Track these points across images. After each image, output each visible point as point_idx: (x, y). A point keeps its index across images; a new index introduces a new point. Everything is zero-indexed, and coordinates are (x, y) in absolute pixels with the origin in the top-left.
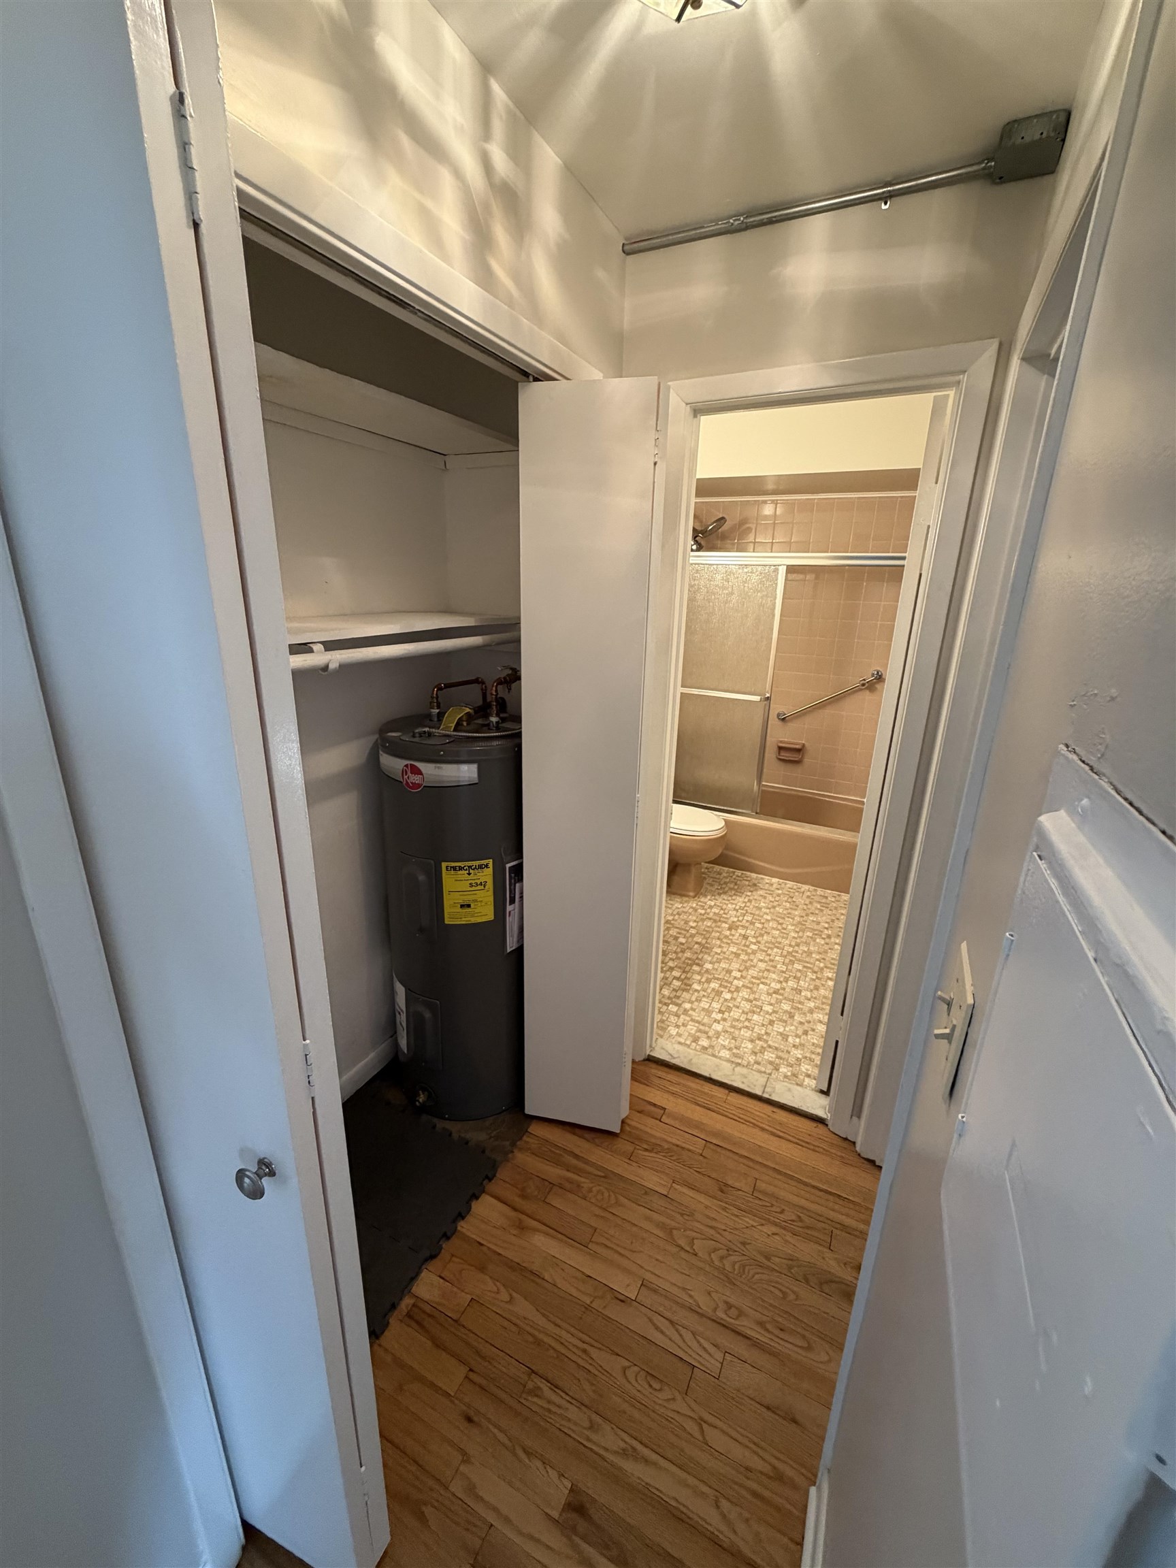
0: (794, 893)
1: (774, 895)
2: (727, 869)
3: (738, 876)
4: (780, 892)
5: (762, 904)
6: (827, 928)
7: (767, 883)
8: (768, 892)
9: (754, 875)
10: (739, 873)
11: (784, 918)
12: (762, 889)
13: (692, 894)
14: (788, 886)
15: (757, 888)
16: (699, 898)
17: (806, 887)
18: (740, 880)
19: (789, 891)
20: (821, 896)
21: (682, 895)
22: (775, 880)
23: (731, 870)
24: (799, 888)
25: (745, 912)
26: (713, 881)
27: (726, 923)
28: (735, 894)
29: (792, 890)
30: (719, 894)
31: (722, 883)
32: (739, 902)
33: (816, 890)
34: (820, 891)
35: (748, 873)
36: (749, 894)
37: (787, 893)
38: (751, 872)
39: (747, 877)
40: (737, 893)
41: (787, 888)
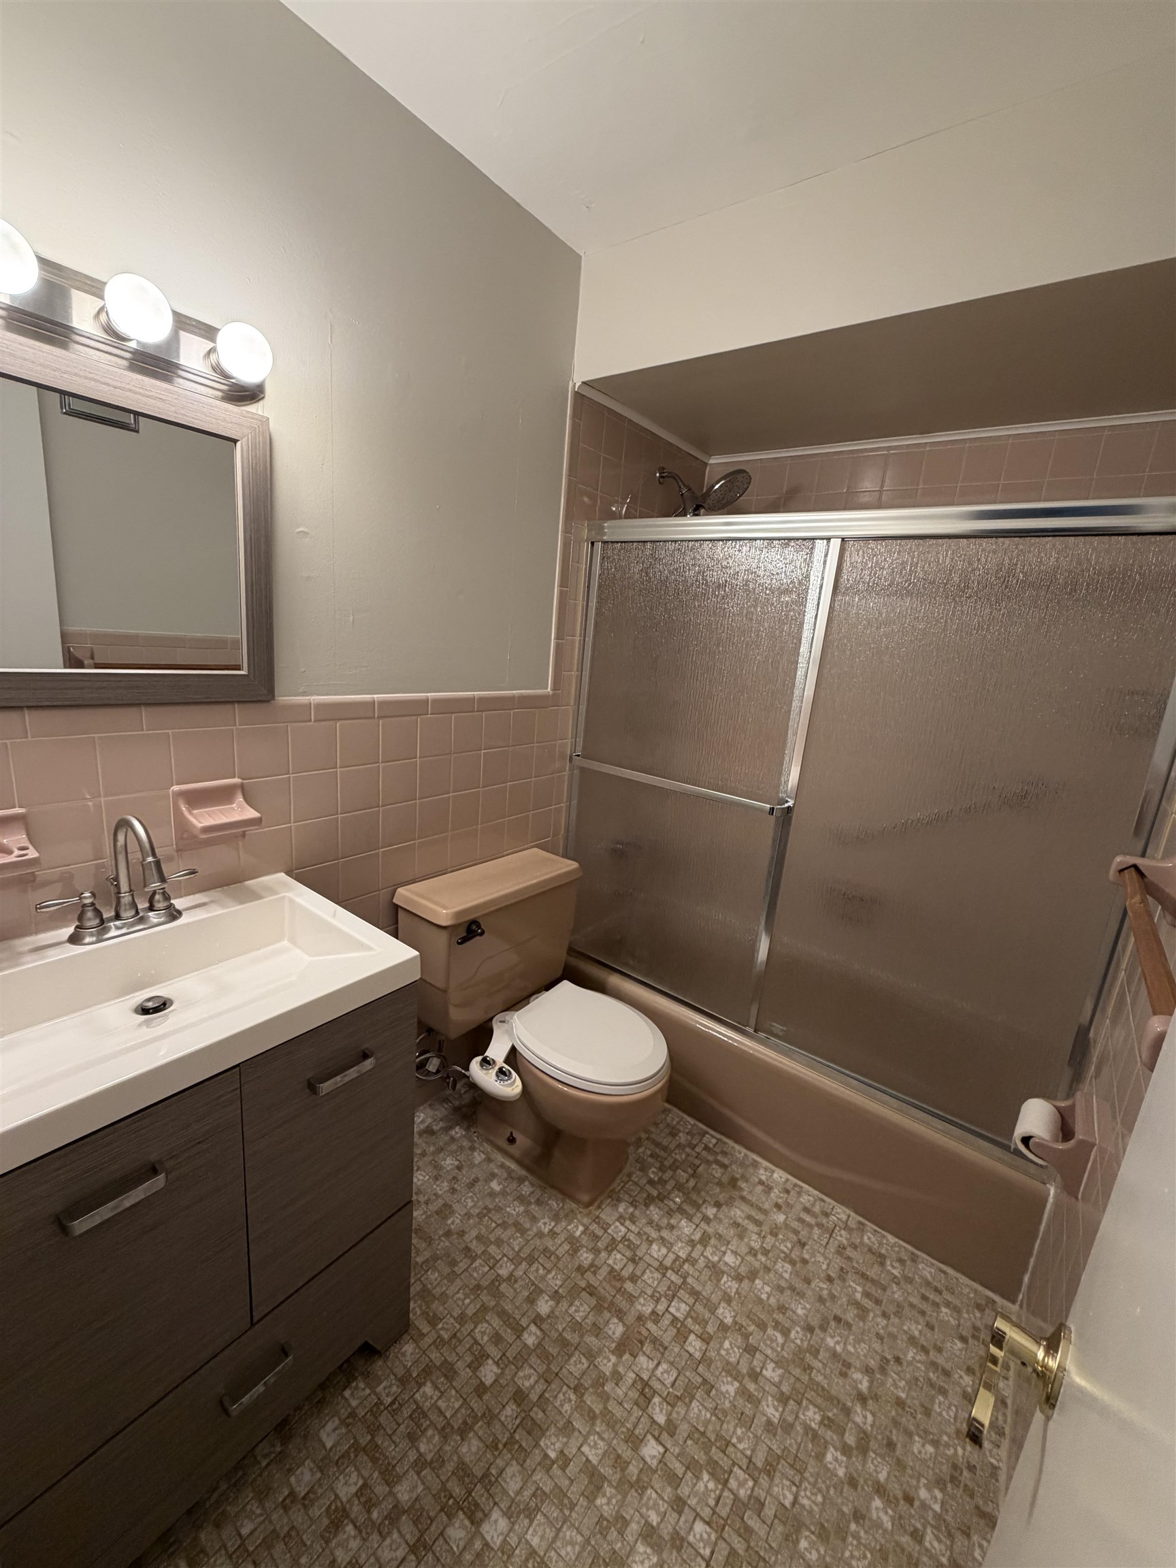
0: (810, 1226)
1: (766, 1228)
2: (692, 1121)
3: (706, 1148)
4: (781, 1218)
5: (729, 1259)
6: (862, 1399)
7: (761, 1182)
8: (753, 1213)
9: (740, 1151)
10: (712, 1137)
11: (762, 1326)
12: (743, 1198)
13: (585, 1198)
14: (805, 1199)
15: (736, 1194)
16: (599, 1207)
17: (841, 1213)
18: (708, 1163)
19: (801, 1220)
20: (870, 1250)
21: (567, 1195)
22: (779, 1175)
23: (701, 1125)
24: (827, 1215)
25: (679, 1281)
26: (652, 1156)
27: (620, 1314)
28: (680, 1209)
29: (808, 1218)
30: (649, 1201)
31: (667, 1163)
32: (679, 1238)
33: (861, 1228)
34: (871, 1236)
35: (730, 1143)
36: (711, 1212)
37: (795, 1225)
38: (736, 1142)
39: (725, 1153)
40: (686, 1207)
41: (798, 1207)
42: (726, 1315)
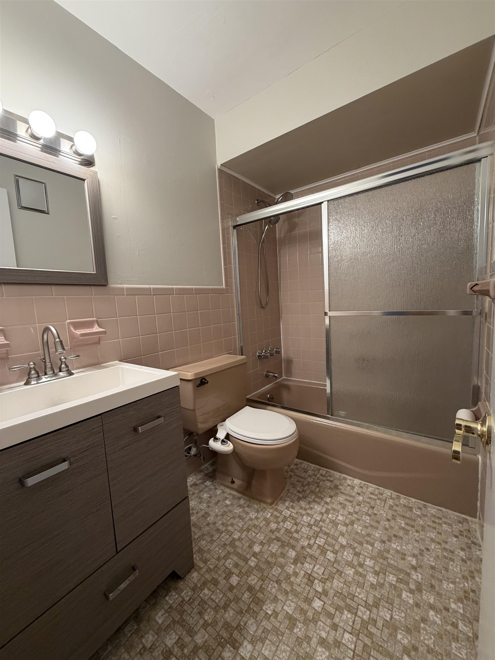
0: (375, 500)
1: (354, 503)
2: (314, 466)
3: (322, 475)
4: (361, 498)
5: (340, 518)
6: (414, 568)
7: (349, 485)
8: (348, 498)
9: (337, 474)
10: (323, 471)
11: (361, 544)
12: (342, 493)
13: (269, 501)
14: (370, 489)
15: (338, 491)
16: (277, 504)
17: (388, 492)
18: (323, 481)
19: (370, 498)
20: (405, 506)
21: (261, 501)
22: (357, 481)
23: (318, 467)
24: (382, 494)
25: (318, 530)
26: (298, 481)
27: (293, 547)
28: (314, 501)
29: (373, 497)
30: (299, 499)
31: (305, 483)
32: (315, 512)
33: (398, 498)
34: (404, 500)
35: (333, 472)
36: (328, 500)
37: (368, 500)
38: (335, 471)
39: (331, 476)
40: (317, 500)
41: (368, 493)
42: (343, 541)
